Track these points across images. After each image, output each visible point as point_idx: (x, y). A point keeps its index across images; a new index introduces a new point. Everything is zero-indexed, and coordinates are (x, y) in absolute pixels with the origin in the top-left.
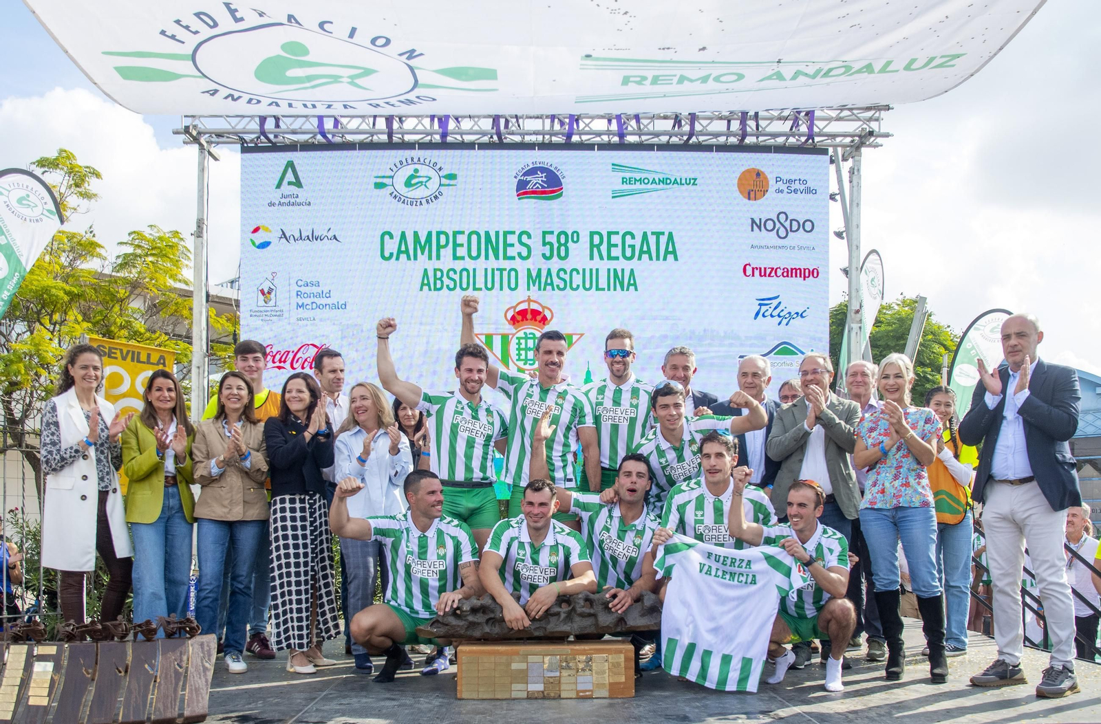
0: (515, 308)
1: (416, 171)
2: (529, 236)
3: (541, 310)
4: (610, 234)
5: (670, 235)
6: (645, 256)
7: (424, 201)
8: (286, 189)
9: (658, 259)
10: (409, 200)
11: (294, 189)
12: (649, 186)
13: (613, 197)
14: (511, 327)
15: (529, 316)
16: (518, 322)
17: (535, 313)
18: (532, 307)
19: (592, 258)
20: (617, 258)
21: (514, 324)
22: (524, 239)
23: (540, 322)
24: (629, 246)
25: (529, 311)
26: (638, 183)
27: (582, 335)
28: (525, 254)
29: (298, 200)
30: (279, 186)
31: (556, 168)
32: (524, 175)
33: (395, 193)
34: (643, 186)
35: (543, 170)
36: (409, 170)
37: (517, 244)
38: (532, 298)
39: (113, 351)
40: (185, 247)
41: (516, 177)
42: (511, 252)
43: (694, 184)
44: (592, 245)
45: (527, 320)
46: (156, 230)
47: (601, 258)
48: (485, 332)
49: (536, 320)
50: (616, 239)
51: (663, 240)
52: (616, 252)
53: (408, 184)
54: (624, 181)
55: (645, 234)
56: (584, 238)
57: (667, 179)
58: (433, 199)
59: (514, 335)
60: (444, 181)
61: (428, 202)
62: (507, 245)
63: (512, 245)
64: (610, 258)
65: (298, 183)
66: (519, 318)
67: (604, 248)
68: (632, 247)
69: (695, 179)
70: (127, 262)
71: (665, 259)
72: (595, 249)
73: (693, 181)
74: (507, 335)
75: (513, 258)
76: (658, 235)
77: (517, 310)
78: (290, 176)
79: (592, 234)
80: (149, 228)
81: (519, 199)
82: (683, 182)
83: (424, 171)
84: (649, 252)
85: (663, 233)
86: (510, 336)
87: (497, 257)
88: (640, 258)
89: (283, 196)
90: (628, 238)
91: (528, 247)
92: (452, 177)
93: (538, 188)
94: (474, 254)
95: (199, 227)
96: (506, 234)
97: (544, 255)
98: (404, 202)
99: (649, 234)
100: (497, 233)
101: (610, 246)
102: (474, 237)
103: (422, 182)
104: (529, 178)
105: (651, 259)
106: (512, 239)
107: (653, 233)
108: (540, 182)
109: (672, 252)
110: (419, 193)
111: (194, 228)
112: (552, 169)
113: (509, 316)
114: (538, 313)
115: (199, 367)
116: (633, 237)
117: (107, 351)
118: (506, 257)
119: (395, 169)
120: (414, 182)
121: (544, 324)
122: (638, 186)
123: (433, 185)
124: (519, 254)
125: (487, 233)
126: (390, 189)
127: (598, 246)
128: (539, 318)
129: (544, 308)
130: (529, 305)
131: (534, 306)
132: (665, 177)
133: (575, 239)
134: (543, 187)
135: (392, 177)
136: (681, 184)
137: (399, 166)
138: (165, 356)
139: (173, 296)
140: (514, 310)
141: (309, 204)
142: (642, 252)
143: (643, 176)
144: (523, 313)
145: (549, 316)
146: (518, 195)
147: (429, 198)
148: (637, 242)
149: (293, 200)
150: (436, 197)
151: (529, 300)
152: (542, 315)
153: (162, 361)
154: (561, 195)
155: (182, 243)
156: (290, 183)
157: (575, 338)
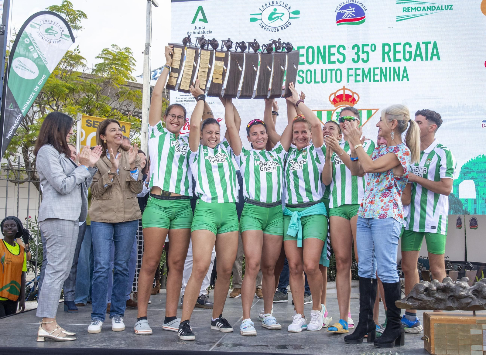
0: (335, 93)
1: (275, 10)
2: (344, 48)
3: (351, 94)
4: (395, 45)
5: (435, 44)
6: (418, 59)
7: (280, 28)
8: (198, 24)
9: (427, 59)
10: (271, 28)
11: (202, 24)
12: (421, 12)
13: (397, 21)
14: (333, 106)
15: (344, 99)
16: (337, 102)
17: (348, 96)
18: (346, 93)
19: (384, 61)
20: (400, 60)
21: (335, 104)
22: (341, 50)
23: (351, 102)
24: (408, 52)
25: (344, 96)
26: (413, 11)
27: (377, 110)
28: (341, 59)
29: (205, 30)
30: (193, 22)
31: (361, 4)
32: (341, 9)
33: (263, 24)
34: (417, 13)
35: (353, 5)
36: (270, 10)
37: (336, 54)
38: (346, 87)
39: (96, 123)
40: (132, 58)
41: (336, 11)
42: (333, 59)
43: (450, 9)
44: (384, 53)
45: (343, 101)
46: (115, 47)
47: (390, 60)
48: (317, 109)
49: (348, 101)
50: (399, 48)
51: (430, 47)
52: (399, 56)
53: (270, 18)
54: (404, 10)
55: (418, 44)
56: (379, 49)
57: (432, 7)
58: (285, 27)
59: (334, 110)
60: (292, 15)
61: (282, 29)
62: (330, 54)
63: (334, 54)
64: (395, 60)
65: (205, 20)
66: (338, 100)
67: (391, 54)
68: (410, 53)
69: (451, 6)
70: (100, 68)
71: (431, 59)
72: (386, 55)
73: (450, 7)
74: (331, 110)
75: (334, 62)
76: (427, 44)
77: (337, 94)
78: (200, 16)
79: (384, 45)
80: (112, 47)
81: (338, 25)
82: (444, 8)
83: (280, 9)
84: (421, 55)
85: (430, 43)
86: (332, 112)
87: (324, 63)
88: (415, 60)
89: (196, 28)
90: (407, 46)
91: (344, 56)
92: (297, 13)
93: (350, 17)
94: (310, 60)
95: (147, 48)
96: (330, 47)
97: (353, 59)
98: (268, 30)
99: (421, 44)
100: (324, 47)
101: (395, 52)
102: (310, 51)
103: (279, 17)
104: (344, 11)
105: (422, 59)
106: (334, 50)
107: (423, 43)
108: (351, 13)
109: (436, 54)
110: (277, 23)
111: (144, 49)
112: (359, 4)
113: (332, 99)
114: (350, 96)
115: (145, 133)
116: (410, 46)
117: (92, 123)
118: (330, 62)
119: (262, 9)
120: (274, 17)
121: (354, 103)
122: (414, 13)
123: (285, 18)
124: (338, 60)
125: (318, 48)
126: (259, 22)
127: (388, 53)
128: (350, 99)
129: (353, 93)
130: (344, 92)
131: (347, 92)
132: (431, 5)
133: (373, 49)
134: (353, 16)
135: (261, 14)
136: (442, 9)
137: (265, 7)
138: (126, 126)
139: (127, 88)
140: (335, 95)
141: (212, 32)
142: (416, 55)
143: (417, 6)
144: (340, 97)
145: (357, 99)
146: (337, 23)
147: (283, 27)
148: (413, 50)
149: (202, 30)
150: (287, 26)
151: (344, 89)
152: (352, 98)
153: (123, 129)
154: (364, 21)
155: (130, 55)
156: (200, 20)
157: (373, 112)
